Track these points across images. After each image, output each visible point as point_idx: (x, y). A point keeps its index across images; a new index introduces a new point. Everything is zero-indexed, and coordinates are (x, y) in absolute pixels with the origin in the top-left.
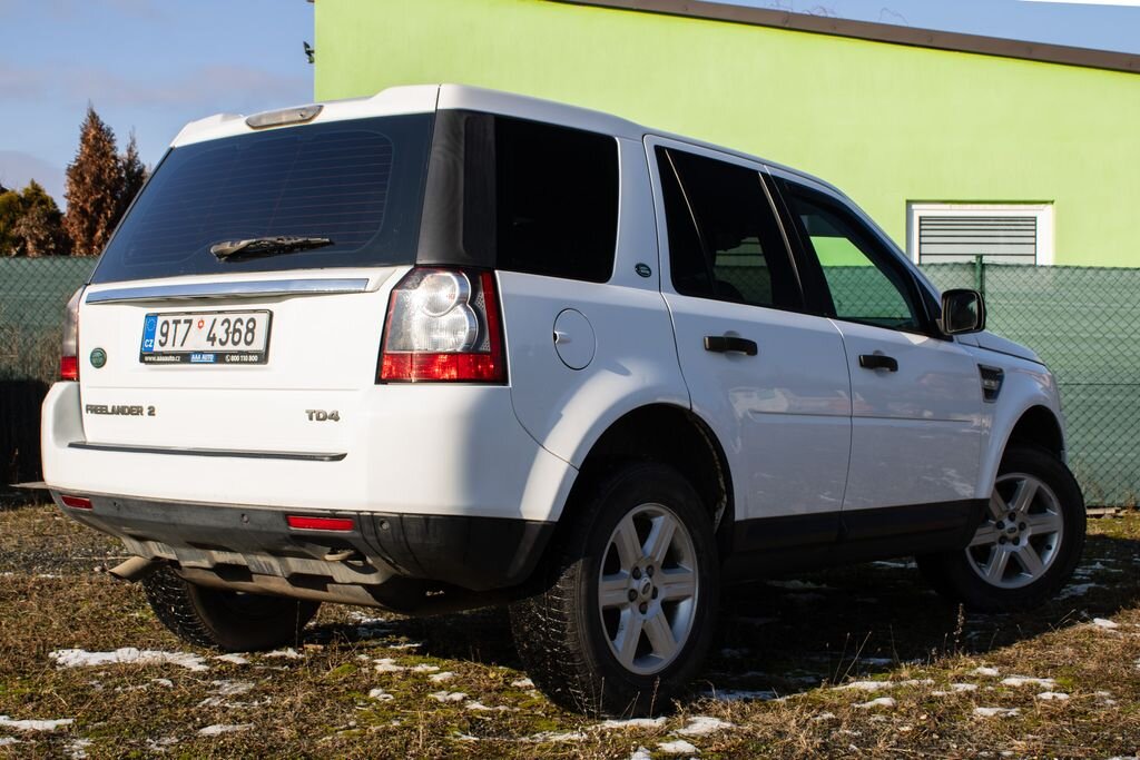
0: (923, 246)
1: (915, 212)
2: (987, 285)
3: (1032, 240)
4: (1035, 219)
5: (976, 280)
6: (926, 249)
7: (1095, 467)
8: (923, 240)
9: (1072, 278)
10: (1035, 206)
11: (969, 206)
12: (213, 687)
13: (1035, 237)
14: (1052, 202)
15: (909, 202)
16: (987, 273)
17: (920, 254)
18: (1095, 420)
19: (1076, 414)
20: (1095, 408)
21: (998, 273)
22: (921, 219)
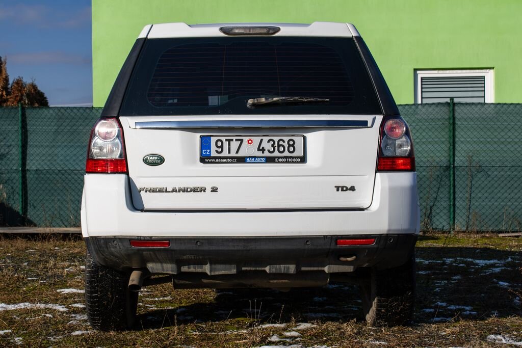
0: (423, 93)
1: (419, 75)
2: (456, 114)
3: (483, 89)
4: (484, 77)
5: (450, 112)
6: (425, 95)
7: (516, 210)
8: (424, 90)
9: (502, 110)
10: (484, 71)
11: (448, 71)
12: (72, 317)
13: (484, 87)
14: (493, 68)
15: (415, 70)
16: (456, 108)
17: (422, 98)
18: (516, 185)
19: (505, 182)
20: (515, 179)
21: (462, 107)
22: (422, 79)
